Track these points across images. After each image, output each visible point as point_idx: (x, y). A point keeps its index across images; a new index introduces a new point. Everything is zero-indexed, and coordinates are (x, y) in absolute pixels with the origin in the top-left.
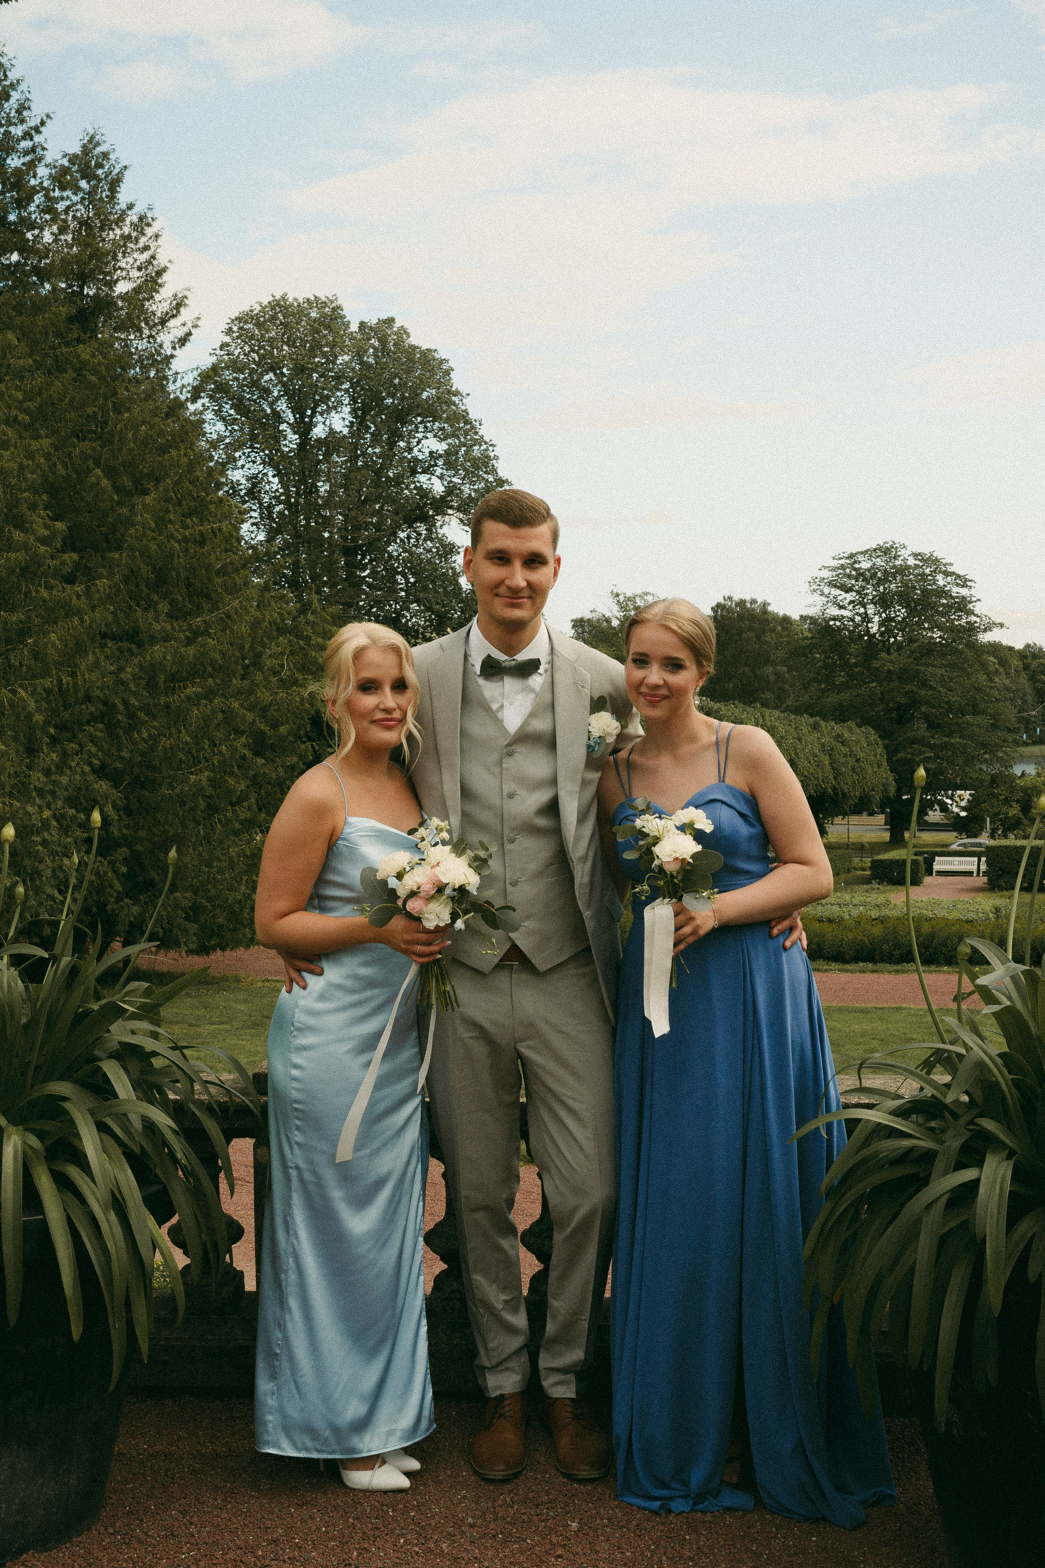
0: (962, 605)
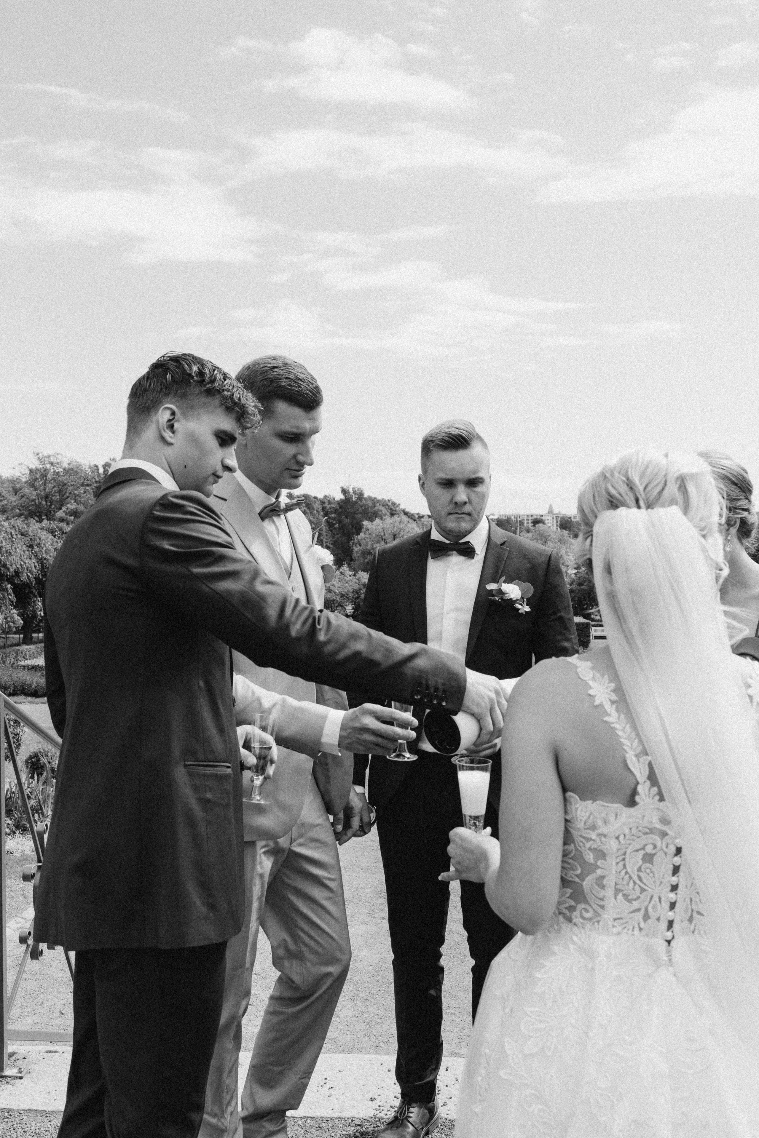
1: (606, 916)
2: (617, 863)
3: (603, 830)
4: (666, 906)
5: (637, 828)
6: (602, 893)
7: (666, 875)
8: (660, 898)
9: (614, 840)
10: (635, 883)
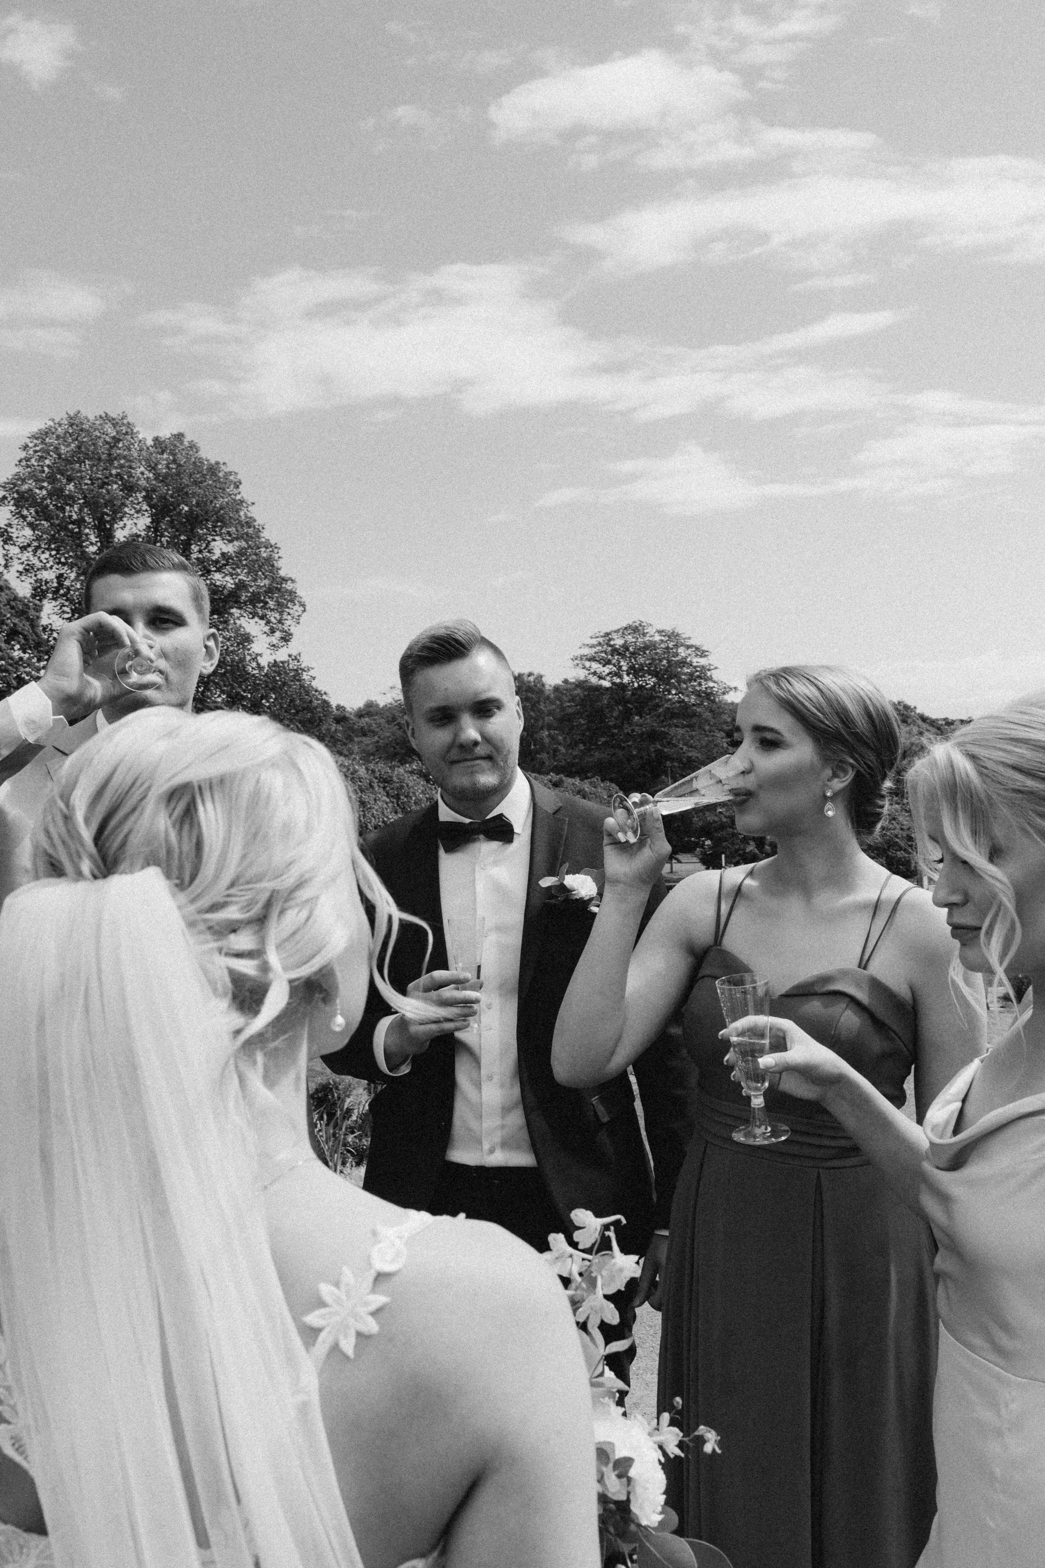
0: (702, 674)
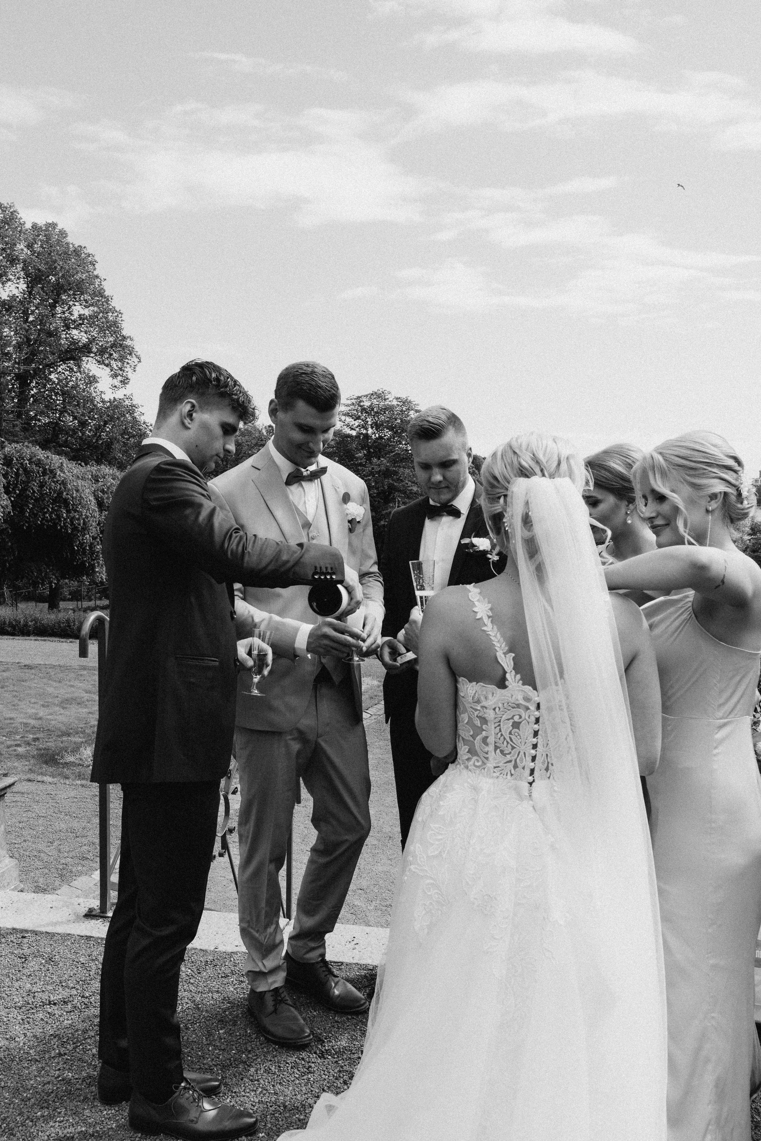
1: (488, 765)
2: (495, 728)
3: (484, 703)
4: (529, 759)
5: (508, 703)
6: (486, 749)
7: (529, 738)
8: (525, 753)
9: (493, 711)
10: (508, 743)
